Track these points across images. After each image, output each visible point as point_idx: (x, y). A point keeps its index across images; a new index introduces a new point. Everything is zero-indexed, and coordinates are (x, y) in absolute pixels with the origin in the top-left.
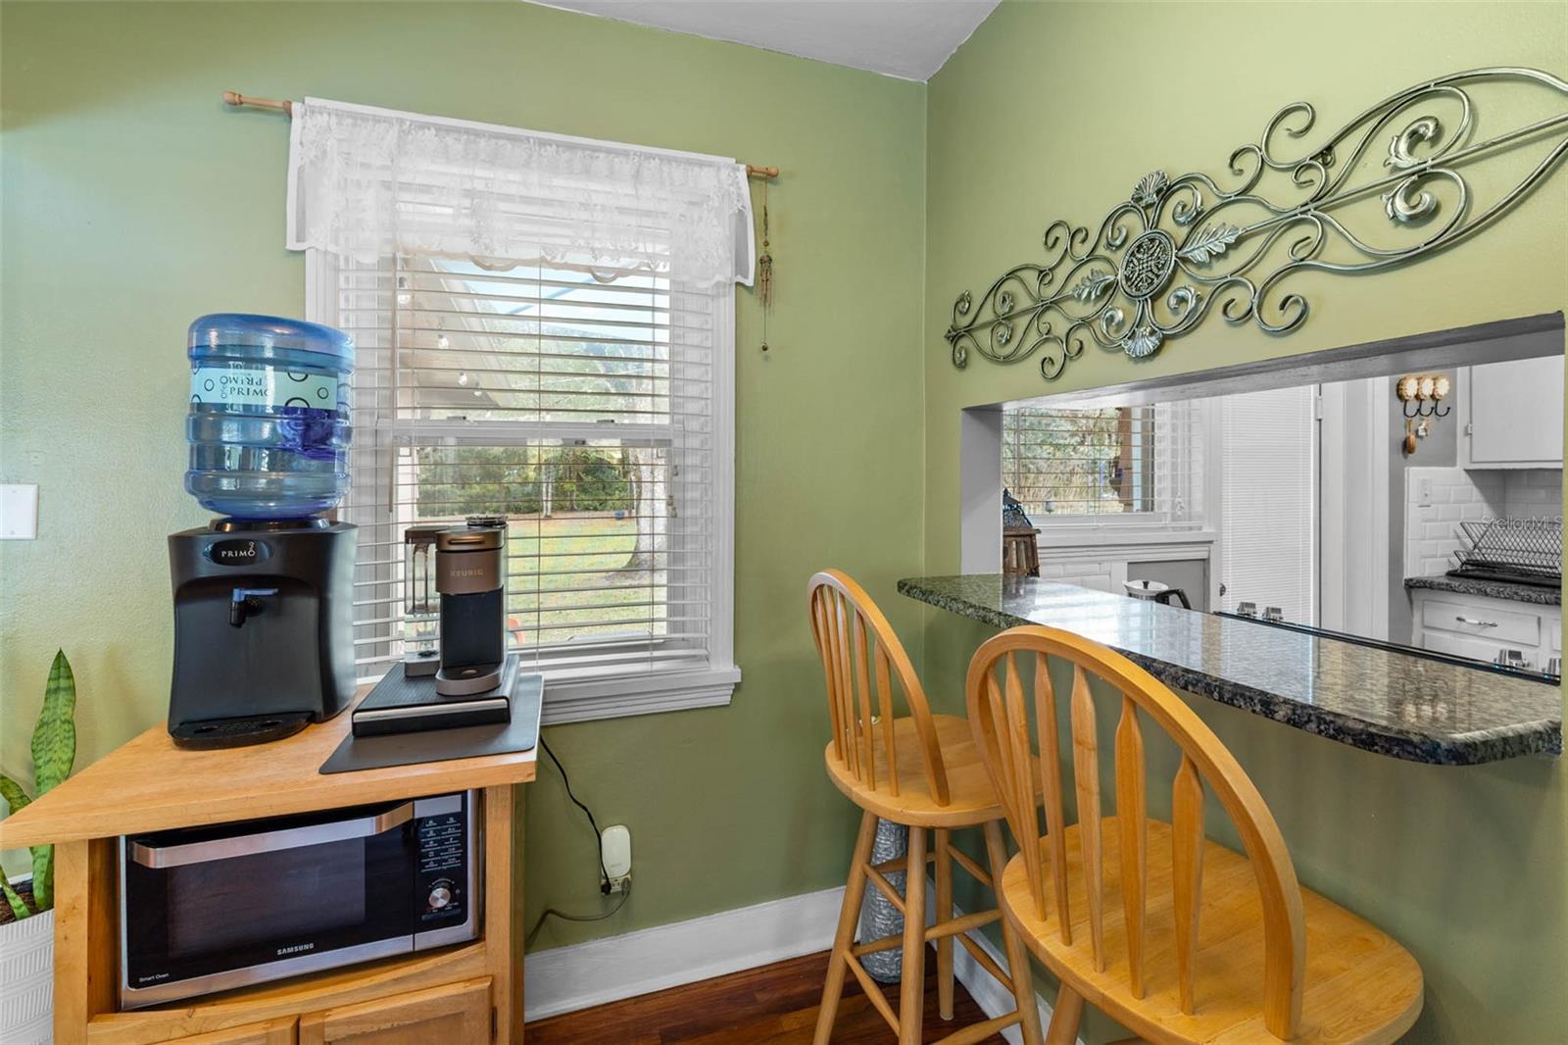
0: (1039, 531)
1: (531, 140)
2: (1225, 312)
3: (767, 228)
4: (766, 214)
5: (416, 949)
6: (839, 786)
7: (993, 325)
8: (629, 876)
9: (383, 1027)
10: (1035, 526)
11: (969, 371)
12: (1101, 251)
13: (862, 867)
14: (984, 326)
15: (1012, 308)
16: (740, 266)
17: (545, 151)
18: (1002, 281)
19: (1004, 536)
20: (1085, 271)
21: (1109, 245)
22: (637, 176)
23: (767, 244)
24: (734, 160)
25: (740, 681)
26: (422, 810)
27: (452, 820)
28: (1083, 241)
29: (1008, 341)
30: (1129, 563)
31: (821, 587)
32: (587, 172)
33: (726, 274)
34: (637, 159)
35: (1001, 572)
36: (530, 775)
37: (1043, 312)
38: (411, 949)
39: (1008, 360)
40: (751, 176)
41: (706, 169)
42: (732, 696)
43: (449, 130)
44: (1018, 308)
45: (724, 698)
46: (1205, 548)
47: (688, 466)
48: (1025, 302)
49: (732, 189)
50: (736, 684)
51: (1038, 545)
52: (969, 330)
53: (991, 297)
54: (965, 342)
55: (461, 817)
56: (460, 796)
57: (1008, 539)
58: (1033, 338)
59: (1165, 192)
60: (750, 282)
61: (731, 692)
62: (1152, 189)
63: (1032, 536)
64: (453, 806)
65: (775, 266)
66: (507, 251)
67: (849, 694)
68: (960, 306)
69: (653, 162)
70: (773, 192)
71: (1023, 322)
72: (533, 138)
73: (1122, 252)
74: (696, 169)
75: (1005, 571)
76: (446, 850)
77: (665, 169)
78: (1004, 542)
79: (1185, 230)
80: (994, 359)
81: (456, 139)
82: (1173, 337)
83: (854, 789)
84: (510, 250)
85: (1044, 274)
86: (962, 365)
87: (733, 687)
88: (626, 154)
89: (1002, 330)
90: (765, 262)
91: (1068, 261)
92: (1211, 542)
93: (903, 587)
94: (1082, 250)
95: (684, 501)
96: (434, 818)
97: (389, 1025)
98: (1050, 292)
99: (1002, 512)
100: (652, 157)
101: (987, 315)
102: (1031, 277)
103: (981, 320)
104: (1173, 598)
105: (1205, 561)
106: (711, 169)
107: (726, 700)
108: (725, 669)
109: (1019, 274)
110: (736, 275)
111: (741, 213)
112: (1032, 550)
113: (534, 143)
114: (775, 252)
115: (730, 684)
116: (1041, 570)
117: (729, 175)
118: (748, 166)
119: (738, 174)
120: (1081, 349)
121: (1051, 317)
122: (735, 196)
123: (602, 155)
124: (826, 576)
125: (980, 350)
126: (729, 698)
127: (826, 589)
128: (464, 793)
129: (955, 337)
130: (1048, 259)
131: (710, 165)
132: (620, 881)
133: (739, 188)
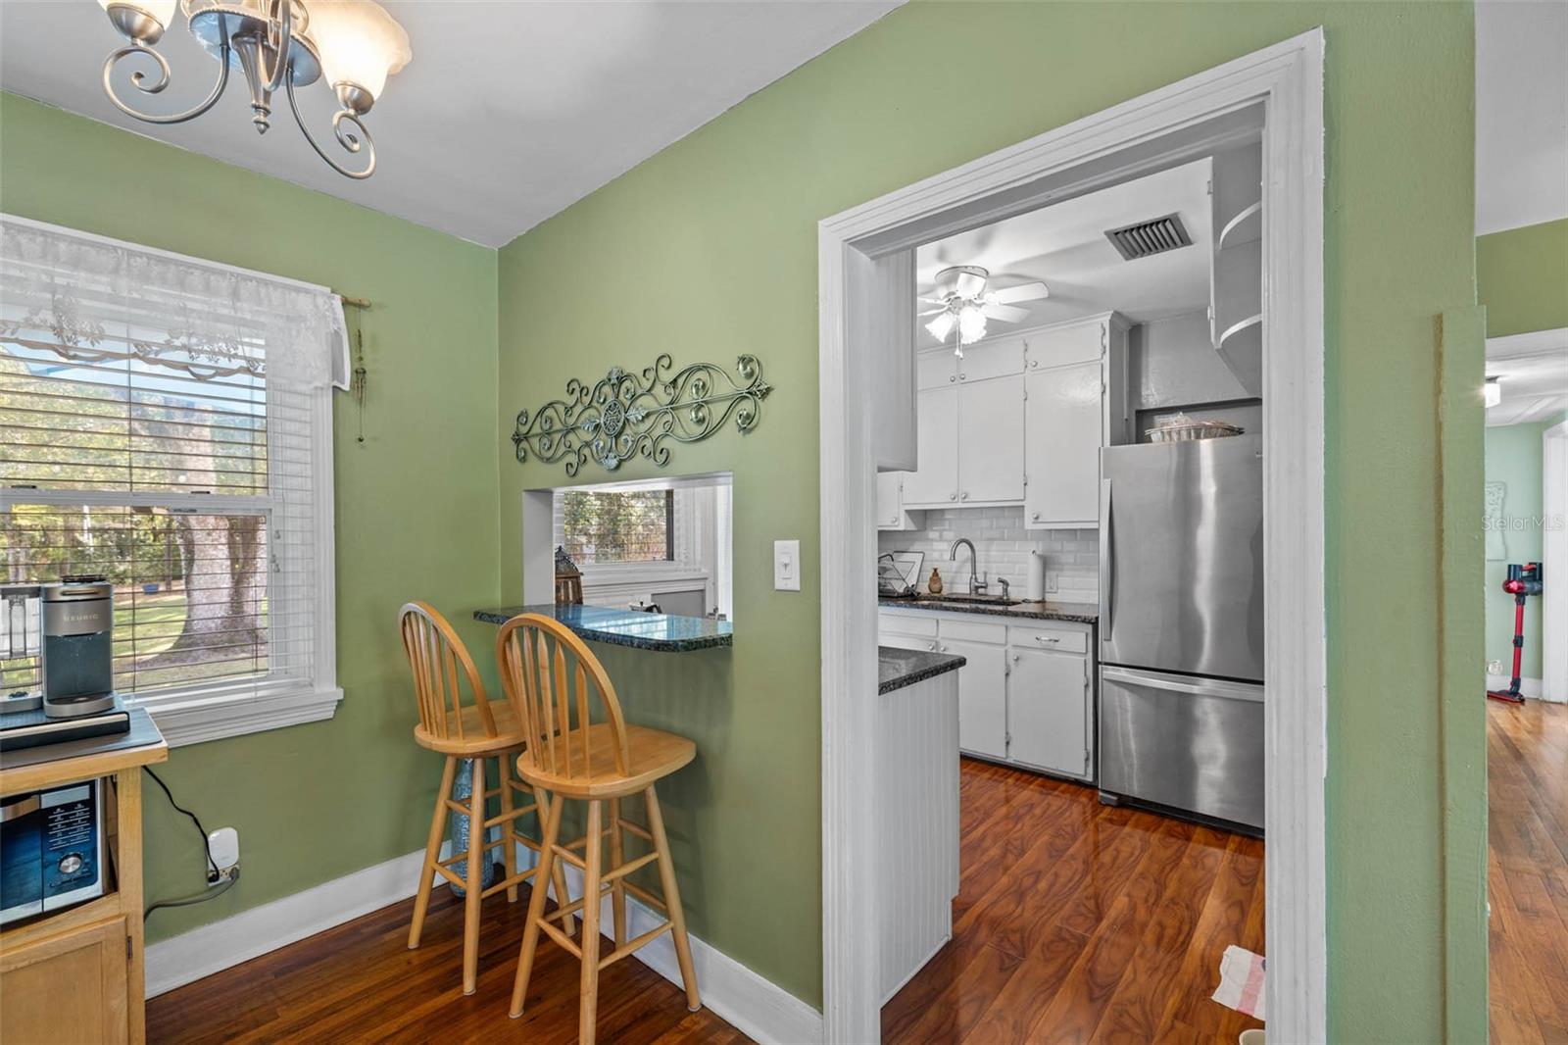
0: (582, 574)
1: (120, 251)
2: (642, 452)
3: (360, 345)
4: (360, 336)
5: (45, 909)
6: (422, 744)
7: (541, 436)
8: (237, 866)
9: (20, 965)
10: (580, 571)
11: (527, 465)
12: (595, 404)
13: (445, 803)
14: (533, 436)
15: (551, 428)
16: (336, 373)
17: (136, 262)
18: (545, 408)
19: (556, 578)
20: (586, 414)
21: (598, 402)
22: (235, 295)
23: (361, 359)
24: (329, 290)
25: (341, 697)
26: (48, 801)
27: (80, 806)
28: (586, 395)
29: (549, 449)
30: (653, 595)
31: (409, 613)
32: (182, 285)
33: (325, 380)
34: (233, 279)
35: (554, 602)
36: (164, 756)
37: (567, 433)
38: (40, 910)
39: (548, 460)
40: (346, 303)
41: (302, 295)
42: (335, 711)
43: (23, 230)
44: (555, 428)
45: (329, 713)
46: (702, 583)
47: (288, 531)
48: (558, 426)
49: (327, 313)
50: (339, 701)
51: (583, 584)
52: (526, 437)
53: (539, 419)
54: (524, 444)
55: (90, 803)
56: (87, 787)
57: (560, 580)
58: (562, 449)
59: (621, 380)
60: (346, 387)
61: (334, 708)
62: (614, 376)
63: (577, 578)
64: (83, 794)
65: (368, 376)
66: (93, 345)
67: (429, 681)
68: (520, 419)
69: (249, 283)
70: (365, 317)
71: (557, 437)
72: (121, 248)
73: (603, 406)
74: (293, 294)
75: (557, 602)
76: (75, 830)
77: (263, 291)
78: (557, 582)
79: (629, 403)
80: (541, 458)
81: (30, 239)
82: (625, 460)
83: (433, 742)
84: (96, 344)
85: (568, 410)
86: (523, 460)
87: (336, 704)
88: (222, 273)
89: (545, 440)
90: (360, 374)
91: (579, 404)
92: (706, 579)
93: (479, 615)
94: (587, 400)
95: (285, 559)
96: (63, 807)
97: (26, 963)
98: (571, 421)
99: (554, 562)
100: (251, 279)
101: (536, 429)
102: (561, 409)
103: (533, 432)
104: (655, 609)
105: (702, 591)
106: (309, 295)
107: (331, 714)
108: (330, 690)
109: (555, 405)
110: (333, 380)
111: (337, 333)
112: (578, 587)
113: (123, 254)
114: (368, 366)
115: (334, 701)
116: (585, 602)
117: (325, 302)
118: (343, 296)
119: (333, 302)
120: (585, 460)
121: (571, 437)
122: (330, 319)
123: (197, 273)
124: (412, 606)
125: (533, 451)
126: (333, 713)
127: (413, 616)
128: (92, 784)
129: (518, 439)
130: (571, 400)
131: (307, 291)
132: (228, 871)
133: (335, 313)
